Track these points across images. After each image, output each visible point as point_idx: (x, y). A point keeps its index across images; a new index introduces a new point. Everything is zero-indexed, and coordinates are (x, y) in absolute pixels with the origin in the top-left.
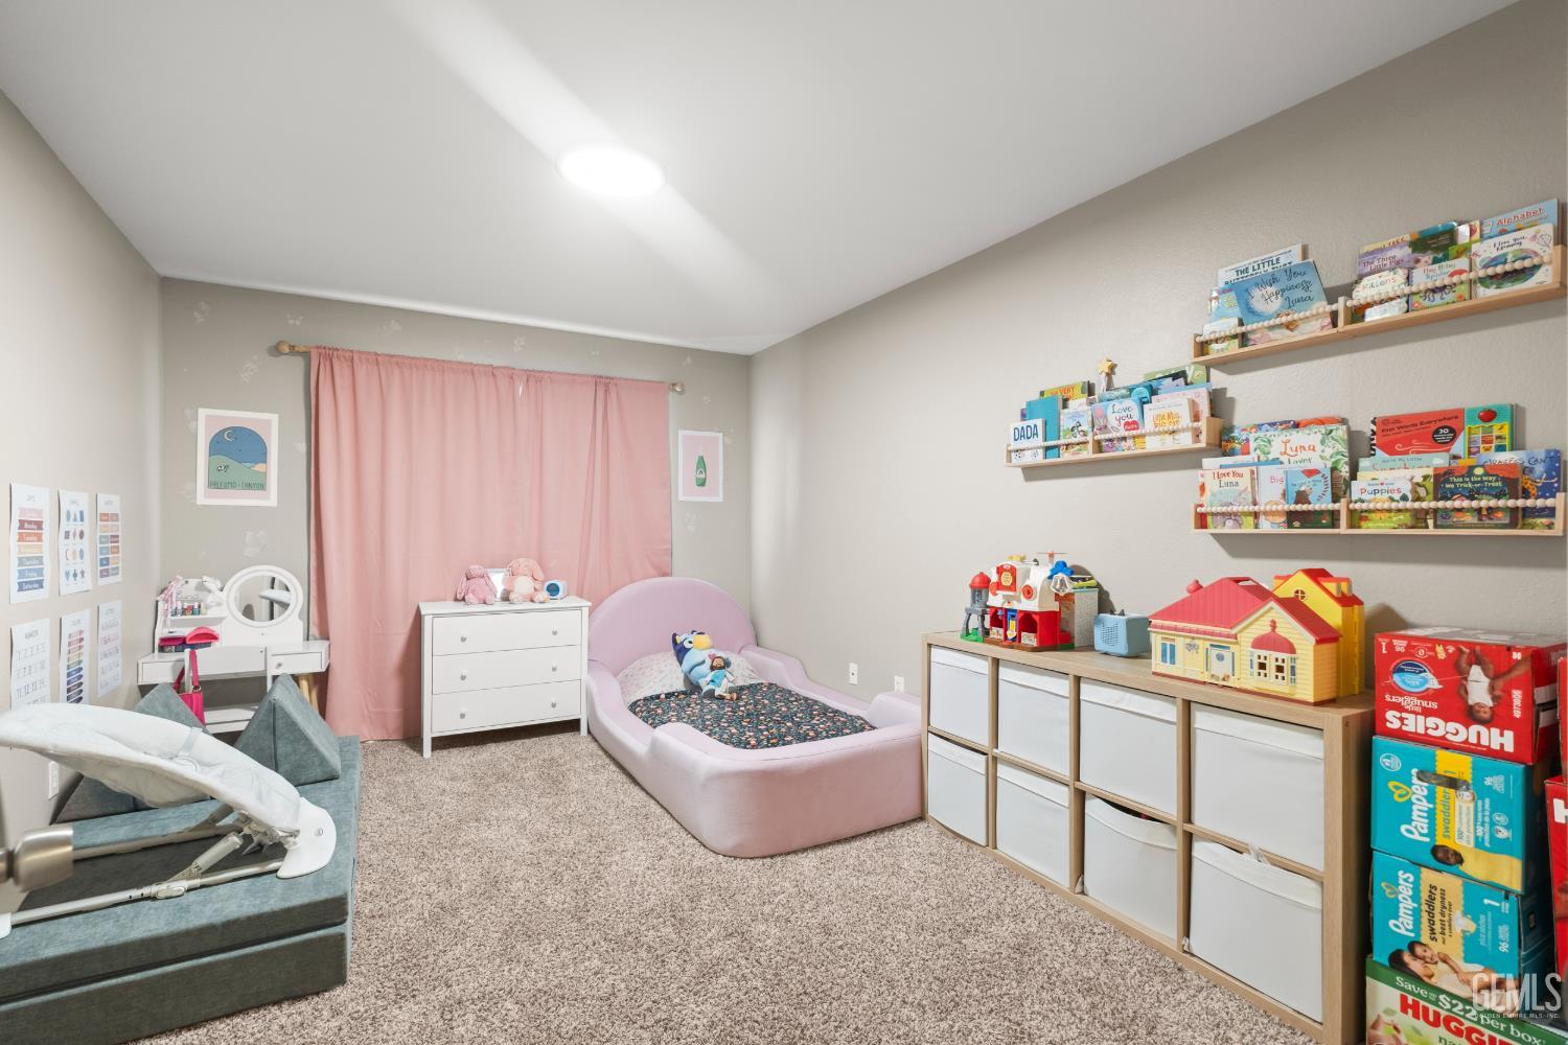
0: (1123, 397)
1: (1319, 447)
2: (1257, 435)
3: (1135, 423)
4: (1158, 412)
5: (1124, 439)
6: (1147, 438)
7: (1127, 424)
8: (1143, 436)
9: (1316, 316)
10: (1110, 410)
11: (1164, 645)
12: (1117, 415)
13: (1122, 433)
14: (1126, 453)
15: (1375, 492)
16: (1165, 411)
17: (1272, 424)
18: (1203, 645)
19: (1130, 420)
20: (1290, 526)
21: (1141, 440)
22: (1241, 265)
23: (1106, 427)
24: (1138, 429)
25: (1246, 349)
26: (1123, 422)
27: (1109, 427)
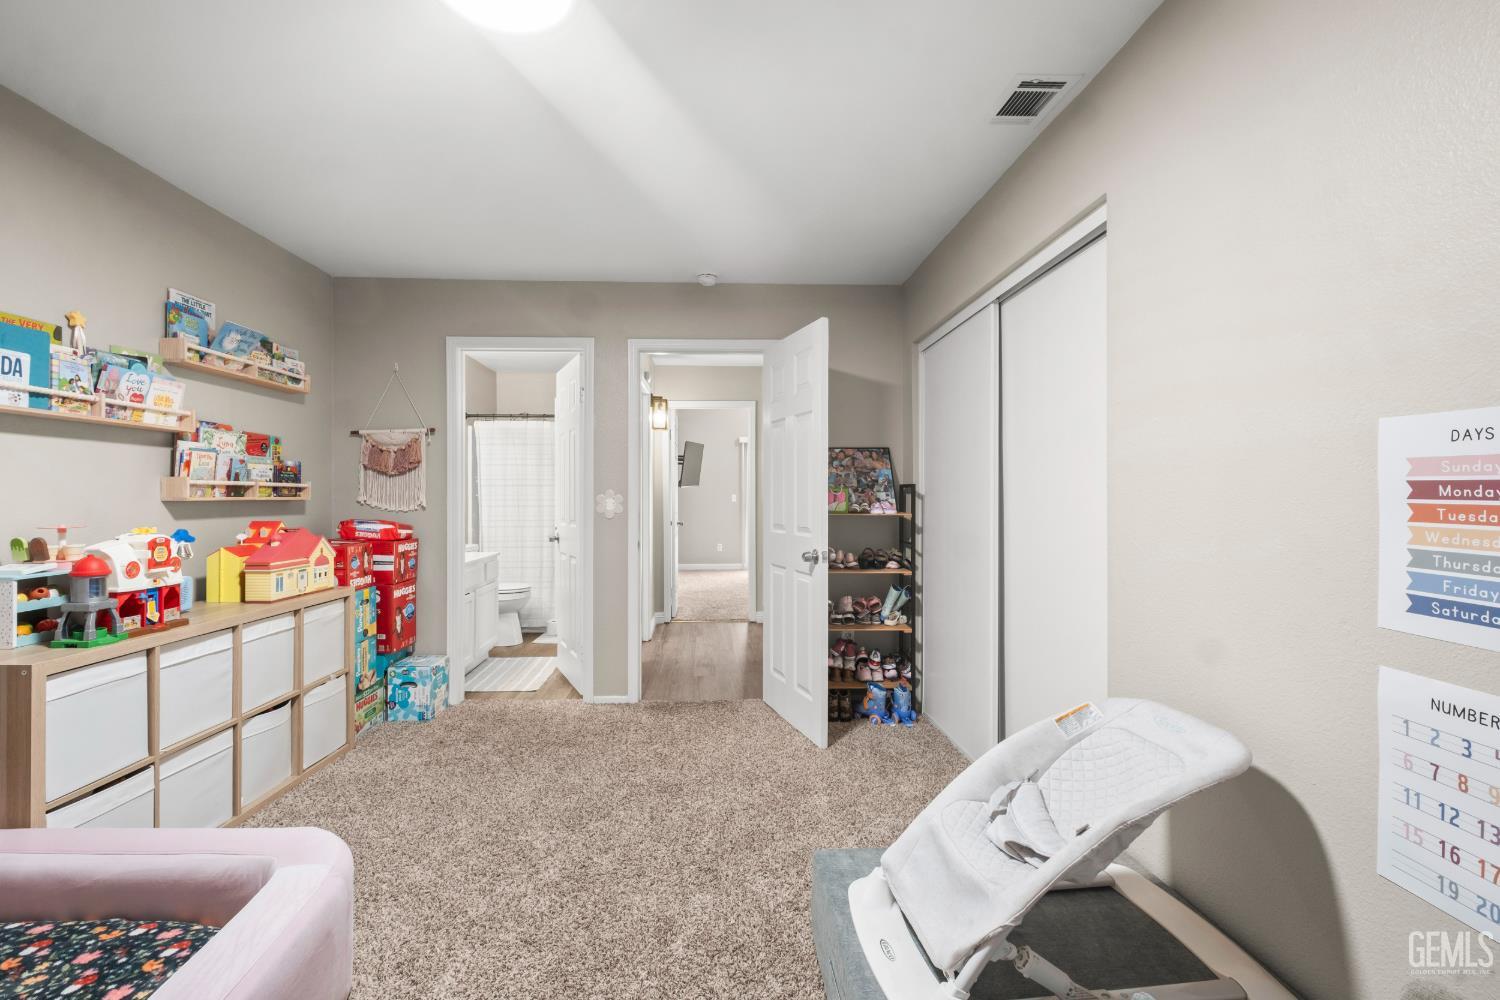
0: (122, 366)
1: (235, 445)
2: (206, 429)
3: (141, 396)
4: (159, 393)
5: (125, 408)
6: (146, 413)
7: (135, 395)
8: (144, 410)
9: (238, 362)
10: (126, 377)
11: (277, 579)
12: (130, 385)
13: (126, 403)
14: (120, 422)
15: (262, 476)
16: (164, 394)
17: (208, 423)
18: (296, 571)
19: (138, 393)
20: (228, 495)
21: (139, 413)
22: (188, 296)
23: (113, 392)
24: (141, 402)
25: (202, 364)
26: (131, 393)
27: (116, 392)
